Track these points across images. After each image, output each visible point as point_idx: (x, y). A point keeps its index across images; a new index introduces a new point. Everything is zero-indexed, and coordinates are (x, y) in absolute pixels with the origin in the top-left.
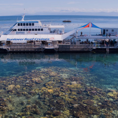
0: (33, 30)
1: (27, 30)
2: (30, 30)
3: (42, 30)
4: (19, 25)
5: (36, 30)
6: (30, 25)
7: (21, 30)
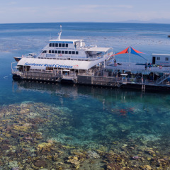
0: (66, 52)
1: (59, 52)
2: (63, 52)
3: (77, 53)
4: (50, 45)
5: (70, 52)
6: (63, 46)
7: (53, 52)
